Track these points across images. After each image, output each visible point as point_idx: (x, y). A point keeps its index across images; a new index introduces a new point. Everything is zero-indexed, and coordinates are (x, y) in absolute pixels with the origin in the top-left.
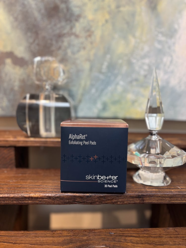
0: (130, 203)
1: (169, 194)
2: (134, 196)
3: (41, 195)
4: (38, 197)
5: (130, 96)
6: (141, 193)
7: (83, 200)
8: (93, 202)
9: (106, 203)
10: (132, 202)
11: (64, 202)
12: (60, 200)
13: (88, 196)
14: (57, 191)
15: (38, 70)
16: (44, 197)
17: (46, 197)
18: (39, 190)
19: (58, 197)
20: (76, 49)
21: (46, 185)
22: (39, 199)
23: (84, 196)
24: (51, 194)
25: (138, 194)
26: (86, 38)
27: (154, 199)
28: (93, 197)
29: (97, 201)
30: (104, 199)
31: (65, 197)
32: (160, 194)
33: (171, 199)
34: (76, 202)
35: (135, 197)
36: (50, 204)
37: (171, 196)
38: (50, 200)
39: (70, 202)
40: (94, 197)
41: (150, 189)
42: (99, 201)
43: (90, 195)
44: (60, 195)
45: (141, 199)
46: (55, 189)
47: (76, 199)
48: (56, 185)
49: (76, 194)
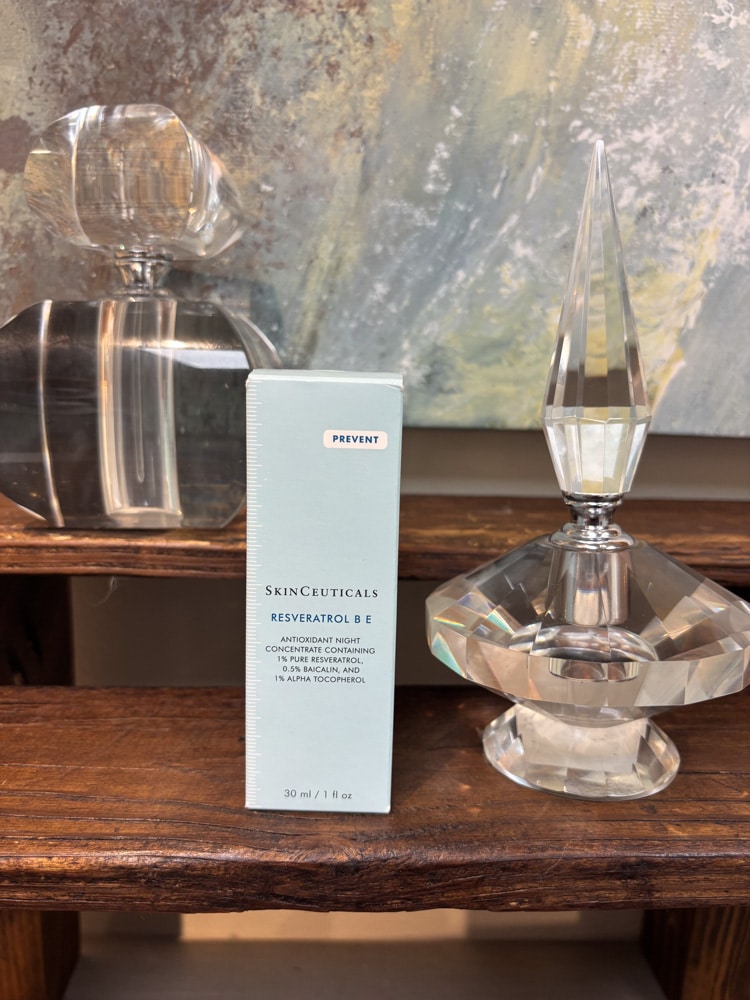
0: (571, 907)
2: (596, 869)
3: (82, 861)
4: (65, 871)
6: (637, 848)
7: (315, 888)
9: (444, 905)
10: (583, 901)
11: (208, 898)
13: (341, 869)
14: (173, 837)
16: (99, 871)
17: (111, 874)
18: (73, 830)
19: (175, 873)
21: (115, 796)
22: (68, 884)
23: (321, 865)
24: (139, 855)
25: (620, 853)
27: (709, 883)
29: (394, 895)
30: (433, 881)
32: (739, 853)
35: (605, 875)
38: (131, 891)
40: (376, 874)
41: (683, 824)
42: (404, 893)
43: (353, 860)
44: (189, 862)
45: (635, 882)
46: (164, 820)
47: (277, 884)
48: (171, 791)
49: (275, 856)
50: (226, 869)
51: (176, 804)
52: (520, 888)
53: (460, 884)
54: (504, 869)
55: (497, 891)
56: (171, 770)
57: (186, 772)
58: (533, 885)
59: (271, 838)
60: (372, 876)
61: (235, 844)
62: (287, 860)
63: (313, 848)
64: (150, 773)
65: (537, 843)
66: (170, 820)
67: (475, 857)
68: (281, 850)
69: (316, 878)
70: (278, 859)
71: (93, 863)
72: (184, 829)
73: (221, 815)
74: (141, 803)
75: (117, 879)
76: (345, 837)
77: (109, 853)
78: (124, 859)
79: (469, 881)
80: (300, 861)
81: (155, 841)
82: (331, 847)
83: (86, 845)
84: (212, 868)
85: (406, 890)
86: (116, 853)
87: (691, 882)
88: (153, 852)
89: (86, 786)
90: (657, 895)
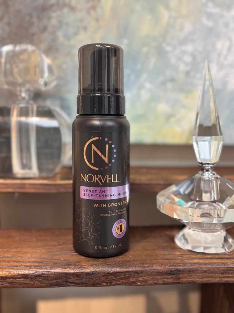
0: (156, 284)
1: (220, 267)
2: (163, 272)
3: (12, 273)
4: (7, 276)
5: (163, 107)
6: (175, 266)
7: (81, 280)
8: (96, 282)
9: (119, 284)
10: (160, 282)
11: (49, 283)
12: (44, 280)
13: (88, 274)
14: (39, 266)
15: (8, 66)
16: (17, 275)
17: (21, 276)
18: (8, 265)
19: (39, 276)
20: (71, 31)
21: (20, 257)
22: (8, 280)
23: (82, 273)
24: (28, 271)
25: (170, 268)
26: (88, 12)
27: (196, 276)
28: (96, 275)
29: (104, 282)
30: (115, 277)
31: (51, 275)
32: (205, 267)
33: (224, 275)
34: (69, 282)
35: (166, 274)
36: (27, 287)
37: (224, 271)
38: (27, 281)
39: (60, 284)
40: (98, 275)
41: (190, 260)
42: (107, 281)
43: (91, 271)
45: (175, 276)
47: (70, 279)
48: (37, 255)
50: (54, 274)
51: (39, 258)
52: (141, 279)
53: (123, 278)
54: (136, 273)
55: (134, 280)
56: (37, 250)
57: (41, 250)
58: (145, 278)
59: (68, 266)
61: (57, 267)
62: (72, 271)
63: (80, 268)
64: (30, 251)
65: (146, 265)
66: (37, 262)
67: (127, 270)
68: (70, 268)
69: (81, 277)
70: (69, 271)
71: (15, 273)
72: (42, 264)
73: (53, 261)
74: (28, 258)
75: (22, 278)
76: (89, 265)
78: (24, 272)
79: (126, 277)
80: (76, 272)
81: (33, 267)
82: (85, 267)
83: (13, 268)
86: (22, 270)
87: (191, 276)
88: (33, 270)
89: (11, 254)
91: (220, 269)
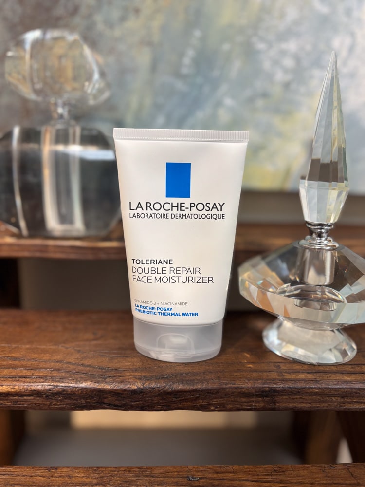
2: (250, 393)
4: (9, 392)
6: (269, 383)
7: (123, 400)
8: (146, 404)
9: (181, 408)
11: (74, 404)
13: (134, 392)
14: (59, 377)
16: (24, 392)
17: (28, 394)
18: (13, 374)
19: (59, 393)
22: (11, 398)
23: (125, 390)
24: (42, 385)
25: (261, 386)
27: (302, 400)
28: (146, 394)
29: (158, 404)
30: (176, 398)
32: (316, 386)
33: (345, 399)
34: (105, 404)
35: (254, 395)
36: (41, 409)
37: (345, 393)
38: (40, 401)
40: (150, 394)
41: (292, 373)
42: (163, 403)
43: (139, 388)
44: (65, 388)
45: (268, 398)
46: (55, 370)
47: (105, 398)
48: (59, 356)
49: (104, 386)
50: (82, 392)
51: (61, 362)
52: (215, 401)
53: (188, 399)
54: (208, 393)
55: (205, 402)
56: (60, 347)
57: (67, 348)
58: (221, 400)
59: (103, 378)
60: (148, 396)
61: (86, 381)
62: (109, 388)
63: (121, 382)
64: (50, 349)
65: (223, 382)
66: (58, 370)
67: (195, 387)
68: (107, 383)
69: (122, 396)
70: (105, 387)
71: (21, 388)
72: (64, 374)
73: (81, 368)
74: (45, 362)
75: (32, 395)
76: (136, 378)
77: (28, 384)
78: (36, 386)
79: (193, 398)
80: (115, 388)
81: (49, 379)
82: (129, 382)
83: (19, 380)
84: (76, 391)
85: (163, 401)
86: (32, 384)
87: (294, 399)
88: (49, 384)
89: (21, 354)
90: (278, 405)
91: (339, 391)
